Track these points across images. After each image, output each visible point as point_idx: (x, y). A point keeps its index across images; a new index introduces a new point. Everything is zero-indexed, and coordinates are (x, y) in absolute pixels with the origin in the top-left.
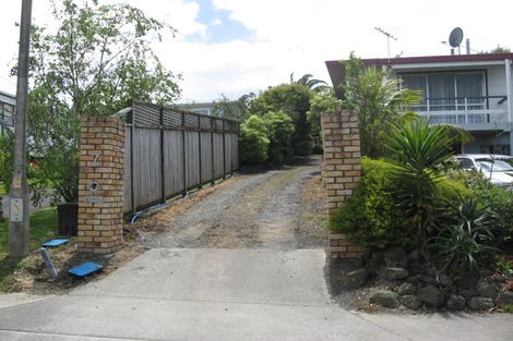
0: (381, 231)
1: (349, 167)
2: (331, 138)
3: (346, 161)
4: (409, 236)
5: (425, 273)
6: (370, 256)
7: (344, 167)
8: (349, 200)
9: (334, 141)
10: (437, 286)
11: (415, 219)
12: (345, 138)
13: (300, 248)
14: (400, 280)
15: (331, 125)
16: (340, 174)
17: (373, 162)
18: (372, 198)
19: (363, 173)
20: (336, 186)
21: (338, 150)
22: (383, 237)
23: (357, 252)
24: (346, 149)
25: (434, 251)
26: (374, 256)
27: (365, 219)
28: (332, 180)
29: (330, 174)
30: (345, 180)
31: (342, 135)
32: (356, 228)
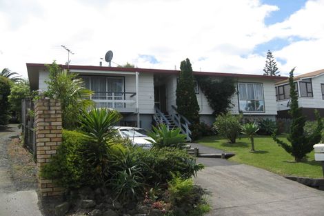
0: (77, 177)
1: (55, 136)
2: (42, 116)
3: (52, 131)
4: (95, 178)
5: (105, 202)
6: (69, 194)
7: (51, 136)
8: (54, 157)
9: (45, 118)
10: (114, 210)
11: (98, 168)
12: (52, 116)
13: (17, 190)
14: (92, 208)
15: (44, 108)
16: (48, 140)
17: (70, 132)
18: (71, 155)
19: (63, 139)
20: (45, 148)
21: (48, 124)
22: (79, 180)
23: (58, 191)
24: (53, 124)
25: (109, 188)
26: (72, 193)
27: (67, 169)
28: (43, 144)
29: (42, 140)
30: (51, 144)
31: (50, 114)
32: (60, 176)
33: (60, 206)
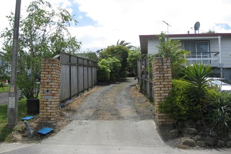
0: (185, 112)
1: (167, 83)
2: (158, 70)
3: (165, 80)
4: (196, 114)
5: (204, 131)
6: (177, 123)
7: (164, 83)
8: (167, 98)
9: (160, 71)
10: (211, 137)
11: (198, 106)
12: (165, 70)
13: (142, 120)
14: (195, 134)
15: (159, 64)
16: (163, 86)
17: (177, 81)
18: (179, 97)
19: (173, 86)
20: (161, 92)
21: (162, 75)
22: (185, 115)
23: (171, 121)
24: (165, 75)
25: (207, 121)
26: (179, 123)
27: (177, 107)
28: (159, 89)
29: (159, 86)
30: (165, 89)
31: (163, 69)
32: (172, 111)
33: (173, 131)
